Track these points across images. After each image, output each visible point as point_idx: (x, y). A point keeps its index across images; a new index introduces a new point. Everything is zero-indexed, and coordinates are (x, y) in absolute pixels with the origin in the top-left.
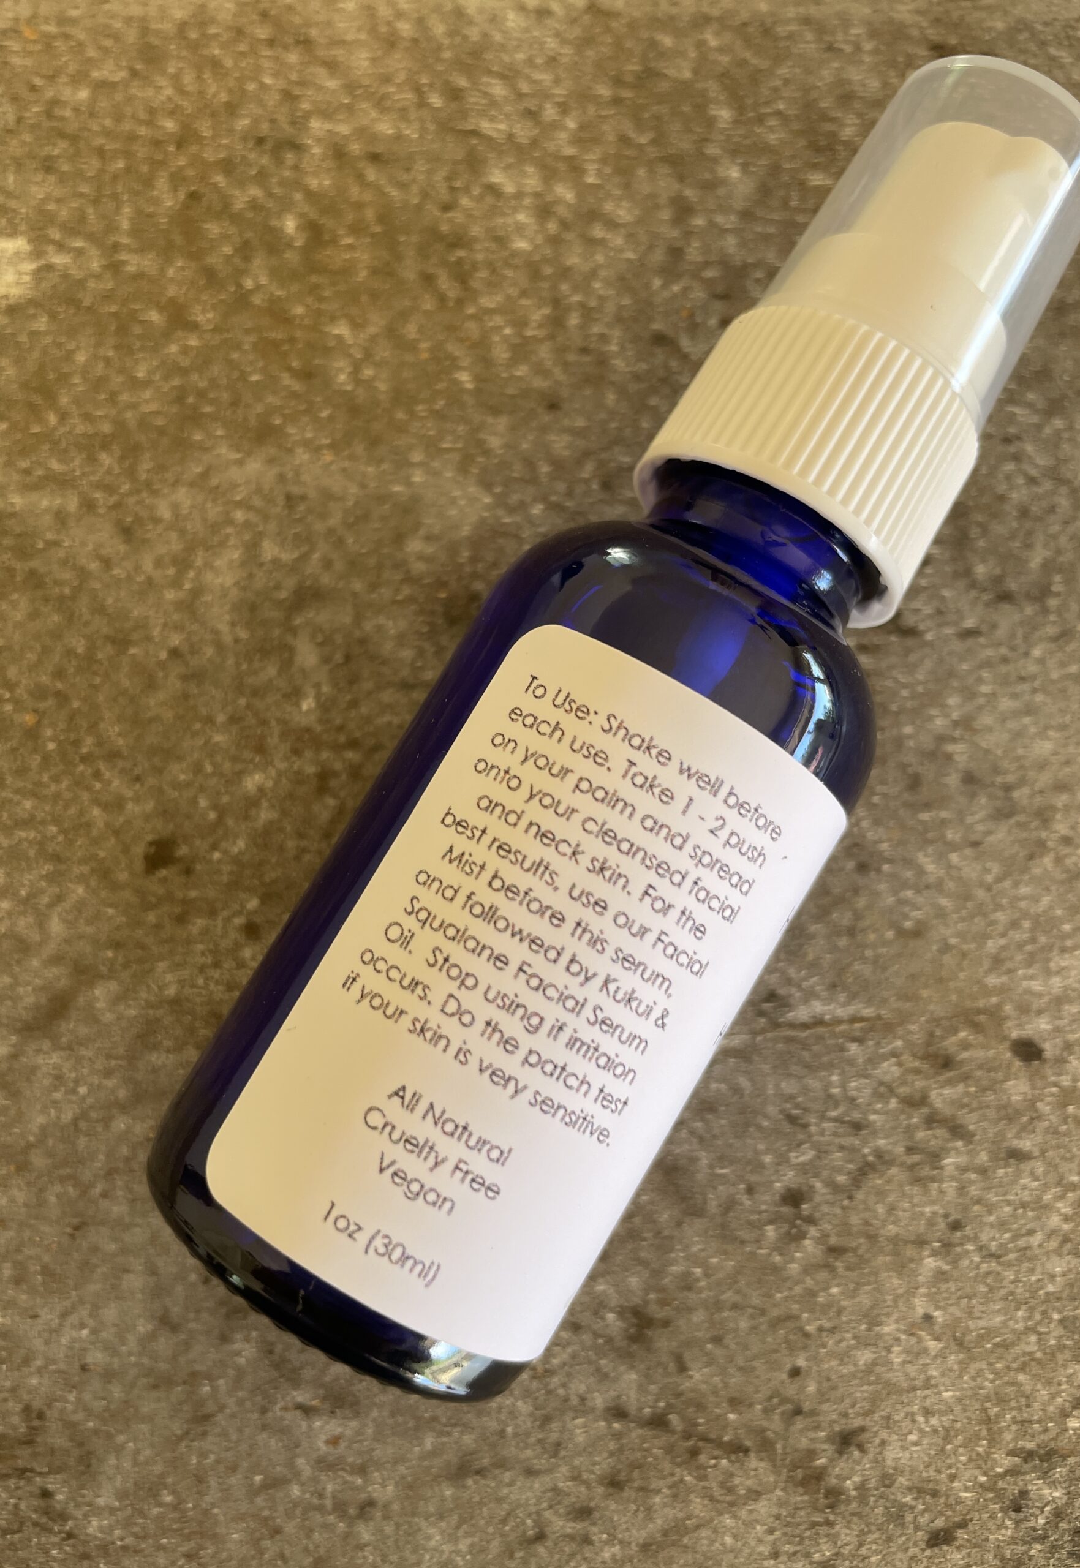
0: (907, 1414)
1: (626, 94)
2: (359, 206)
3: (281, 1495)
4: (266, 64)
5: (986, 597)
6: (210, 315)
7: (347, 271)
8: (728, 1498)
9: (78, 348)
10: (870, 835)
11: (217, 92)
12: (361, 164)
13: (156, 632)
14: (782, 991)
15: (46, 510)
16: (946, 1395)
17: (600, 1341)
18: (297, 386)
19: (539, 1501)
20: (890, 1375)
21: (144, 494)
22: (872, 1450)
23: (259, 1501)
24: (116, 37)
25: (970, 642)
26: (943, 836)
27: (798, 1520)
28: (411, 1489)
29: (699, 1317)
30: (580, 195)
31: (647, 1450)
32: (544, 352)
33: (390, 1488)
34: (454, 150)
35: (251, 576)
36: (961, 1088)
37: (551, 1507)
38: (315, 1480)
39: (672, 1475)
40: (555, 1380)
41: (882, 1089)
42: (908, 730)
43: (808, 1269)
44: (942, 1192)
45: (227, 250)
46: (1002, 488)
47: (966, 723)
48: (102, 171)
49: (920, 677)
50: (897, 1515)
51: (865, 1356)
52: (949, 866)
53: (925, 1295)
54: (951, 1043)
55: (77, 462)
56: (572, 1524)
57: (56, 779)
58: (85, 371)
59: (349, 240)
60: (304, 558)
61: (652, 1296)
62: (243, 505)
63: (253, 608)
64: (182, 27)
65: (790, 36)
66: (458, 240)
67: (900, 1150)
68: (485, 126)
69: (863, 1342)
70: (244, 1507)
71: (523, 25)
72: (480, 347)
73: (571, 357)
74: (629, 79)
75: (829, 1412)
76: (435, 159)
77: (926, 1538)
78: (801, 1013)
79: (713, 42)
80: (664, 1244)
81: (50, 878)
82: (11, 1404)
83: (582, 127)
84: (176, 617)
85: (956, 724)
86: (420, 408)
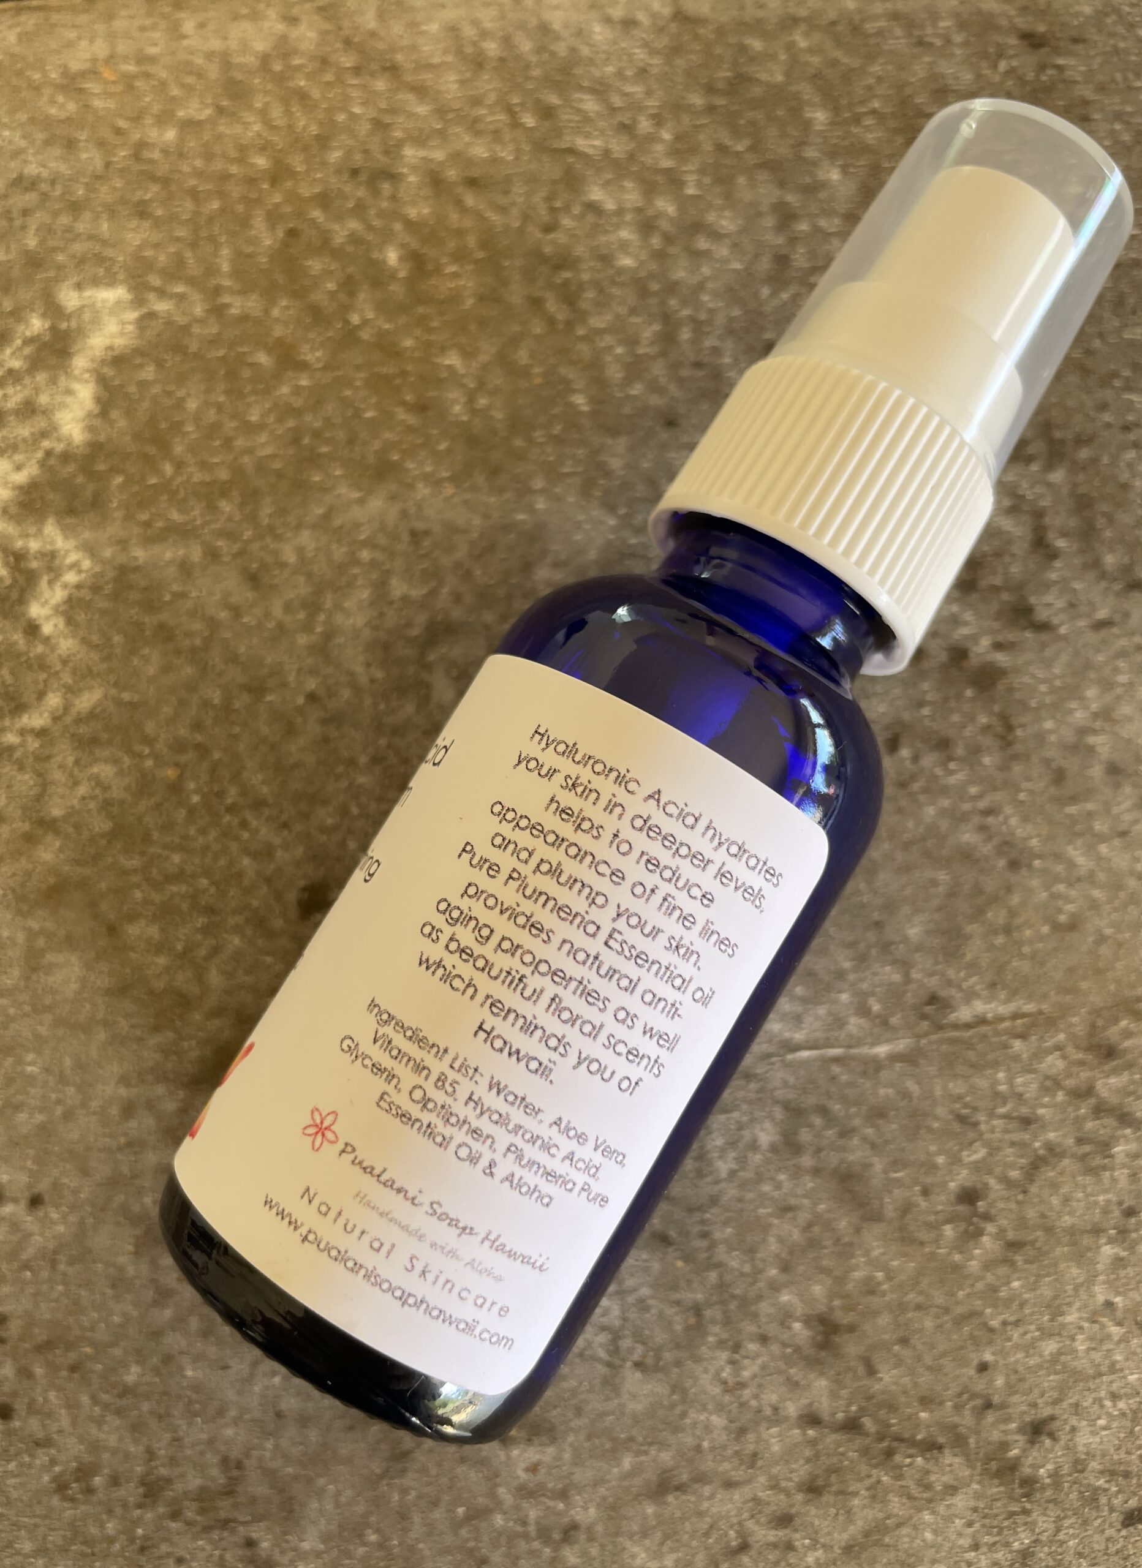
0: (1095, 1400)
1: (720, 101)
2: (460, 233)
3: (484, 1525)
4: (354, 93)
5: (1117, 587)
6: (319, 354)
7: (455, 298)
8: (925, 1495)
9: (189, 395)
10: (1019, 832)
11: (307, 124)
12: (460, 190)
13: (291, 678)
14: (943, 993)
15: (171, 562)
16: (1132, 1378)
17: (789, 1350)
18: (412, 420)
19: (740, 1511)
20: (1075, 1363)
21: (268, 540)
22: (1064, 1437)
23: (464, 1532)
24: (200, 75)
25: (1104, 633)
26: (1091, 828)
27: (995, 1511)
28: (613, 1510)
29: (884, 1320)
30: (682, 209)
31: (842, 1454)
32: (658, 370)
33: (592, 1511)
34: (551, 170)
35: (381, 615)
36: (1125, 1077)
37: (752, 1517)
38: (517, 1508)
39: (869, 1476)
40: (747, 1393)
41: (1048, 1083)
42: (1049, 725)
43: (988, 1265)
44: (1114, 1180)
45: (331, 286)
46: (1125, 477)
47: (1106, 714)
48: (197, 213)
49: (1057, 670)
50: (1092, 1498)
51: (1050, 1347)
52: (1099, 858)
53: (1107, 1282)
54: (1113, 1033)
55: (196, 512)
56: (773, 1532)
57: (203, 831)
58: (197, 418)
59: (452, 269)
60: (433, 593)
61: (837, 1303)
62: (369, 543)
63: (386, 647)
64: (265, 60)
65: (880, 33)
66: (563, 261)
67: (1071, 1141)
68: (581, 143)
69: (1047, 1334)
70: (449, 1540)
71: (611, 36)
72: (594, 368)
73: (685, 372)
74: (721, 85)
75: (1019, 1404)
76: (532, 180)
77: (1121, 1518)
78: (964, 1014)
79: (803, 43)
80: (845, 1251)
81: (205, 930)
82: (209, 1456)
83: (678, 138)
84: (310, 661)
85: (1096, 716)
86: (537, 434)
